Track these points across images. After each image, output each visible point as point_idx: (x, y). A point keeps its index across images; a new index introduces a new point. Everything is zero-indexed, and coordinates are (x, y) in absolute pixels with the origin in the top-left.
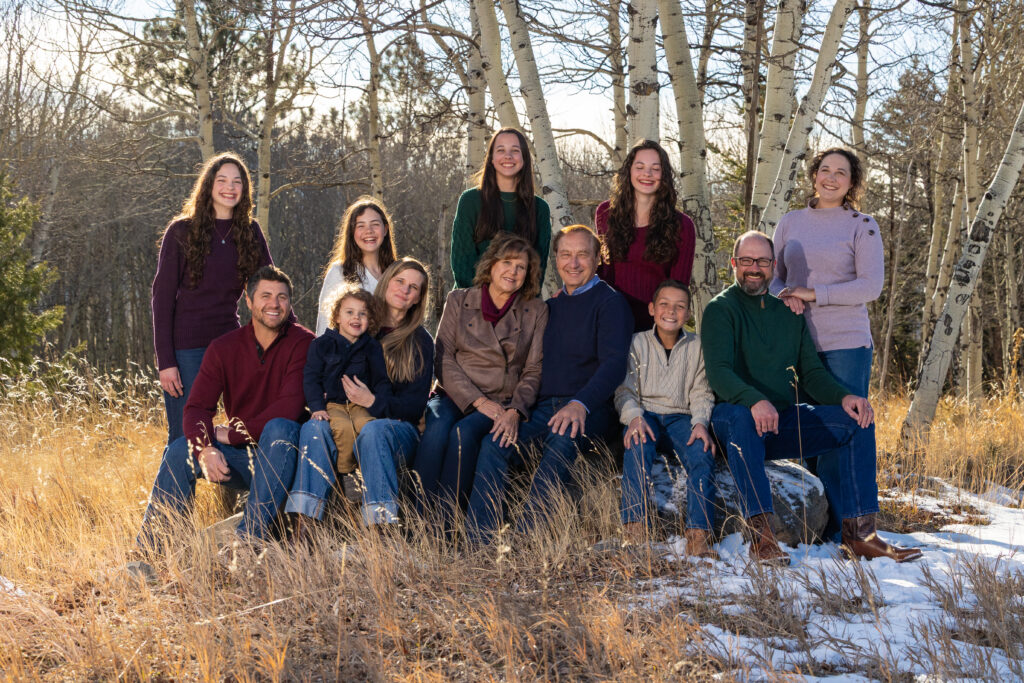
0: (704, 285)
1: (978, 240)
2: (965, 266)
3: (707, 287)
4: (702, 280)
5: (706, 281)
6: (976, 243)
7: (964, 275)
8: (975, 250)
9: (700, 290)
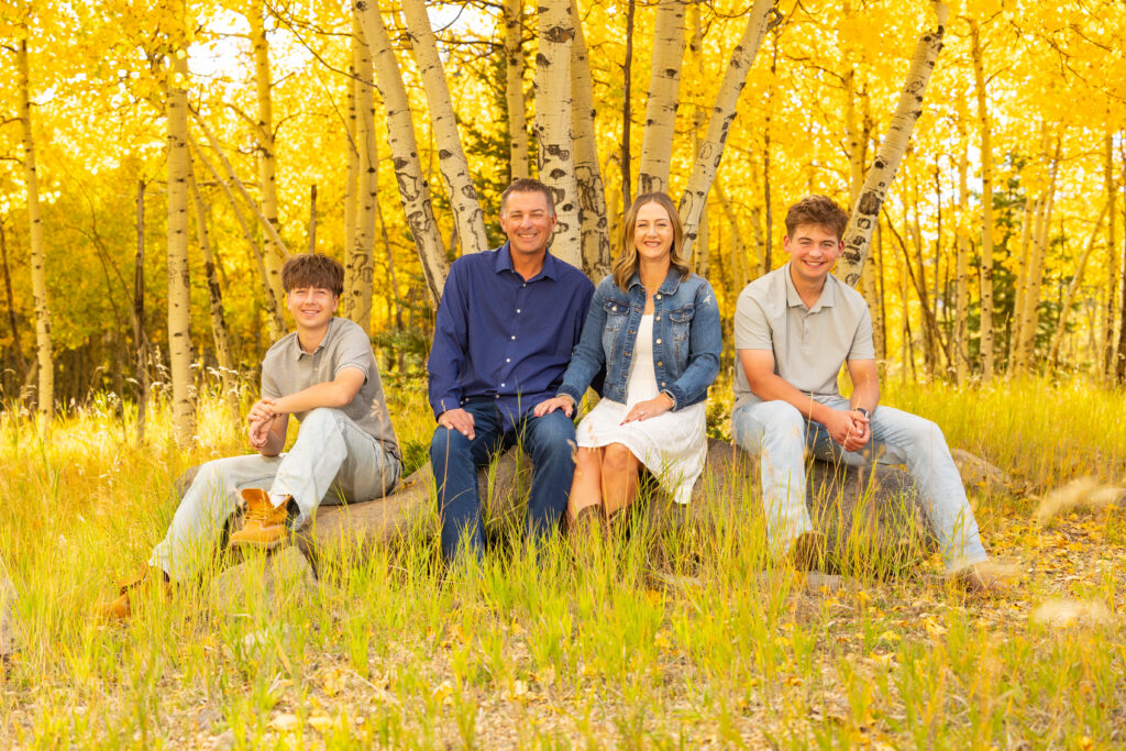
0: (598, 266)
1: (868, 213)
2: (855, 242)
3: (601, 267)
4: (597, 260)
5: (601, 261)
6: (866, 217)
7: (854, 252)
8: (865, 224)
9: (594, 272)
